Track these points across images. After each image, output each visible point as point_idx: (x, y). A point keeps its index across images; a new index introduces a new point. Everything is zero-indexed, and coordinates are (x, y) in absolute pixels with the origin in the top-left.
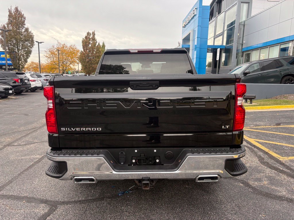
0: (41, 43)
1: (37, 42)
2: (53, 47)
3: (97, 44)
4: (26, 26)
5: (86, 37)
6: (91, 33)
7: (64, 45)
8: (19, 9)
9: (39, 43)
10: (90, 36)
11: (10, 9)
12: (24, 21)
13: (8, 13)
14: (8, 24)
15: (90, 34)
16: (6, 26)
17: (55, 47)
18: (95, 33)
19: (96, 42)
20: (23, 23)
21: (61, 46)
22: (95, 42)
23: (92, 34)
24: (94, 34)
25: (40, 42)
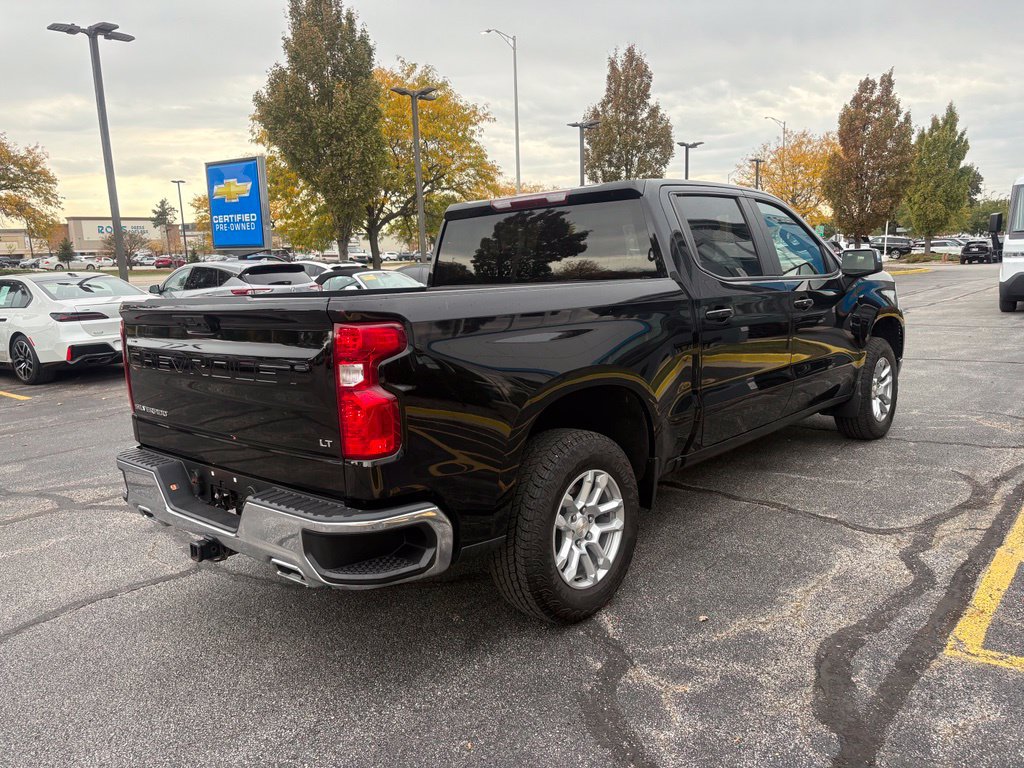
0: (694, 145)
1: (682, 144)
2: (765, 150)
3: (901, 118)
4: (651, 102)
5: (857, 101)
6: (878, 81)
7: (804, 135)
8: (637, 52)
9: (688, 147)
10: (872, 93)
11: (612, 56)
12: (648, 85)
13: (607, 71)
14: (604, 104)
15: (874, 85)
16: (600, 109)
17: (773, 148)
18: (893, 78)
19: (898, 113)
20: (644, 94)
21: (793, 141)
22: (895, 111)
23: (881, 85)
24: (887, 82)
25: (691, 143)
